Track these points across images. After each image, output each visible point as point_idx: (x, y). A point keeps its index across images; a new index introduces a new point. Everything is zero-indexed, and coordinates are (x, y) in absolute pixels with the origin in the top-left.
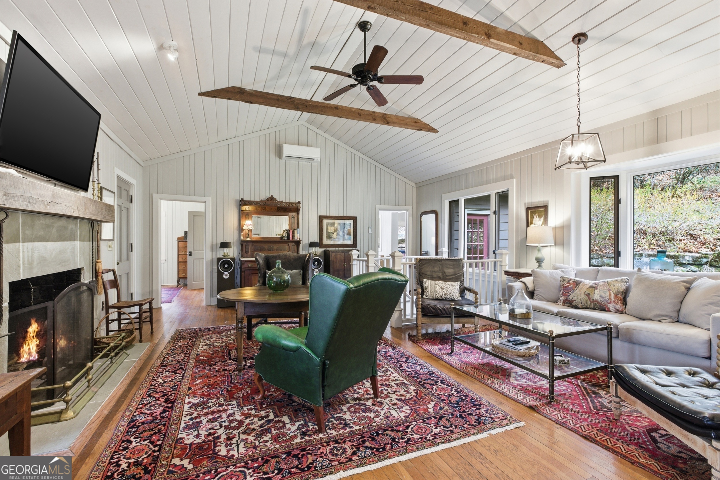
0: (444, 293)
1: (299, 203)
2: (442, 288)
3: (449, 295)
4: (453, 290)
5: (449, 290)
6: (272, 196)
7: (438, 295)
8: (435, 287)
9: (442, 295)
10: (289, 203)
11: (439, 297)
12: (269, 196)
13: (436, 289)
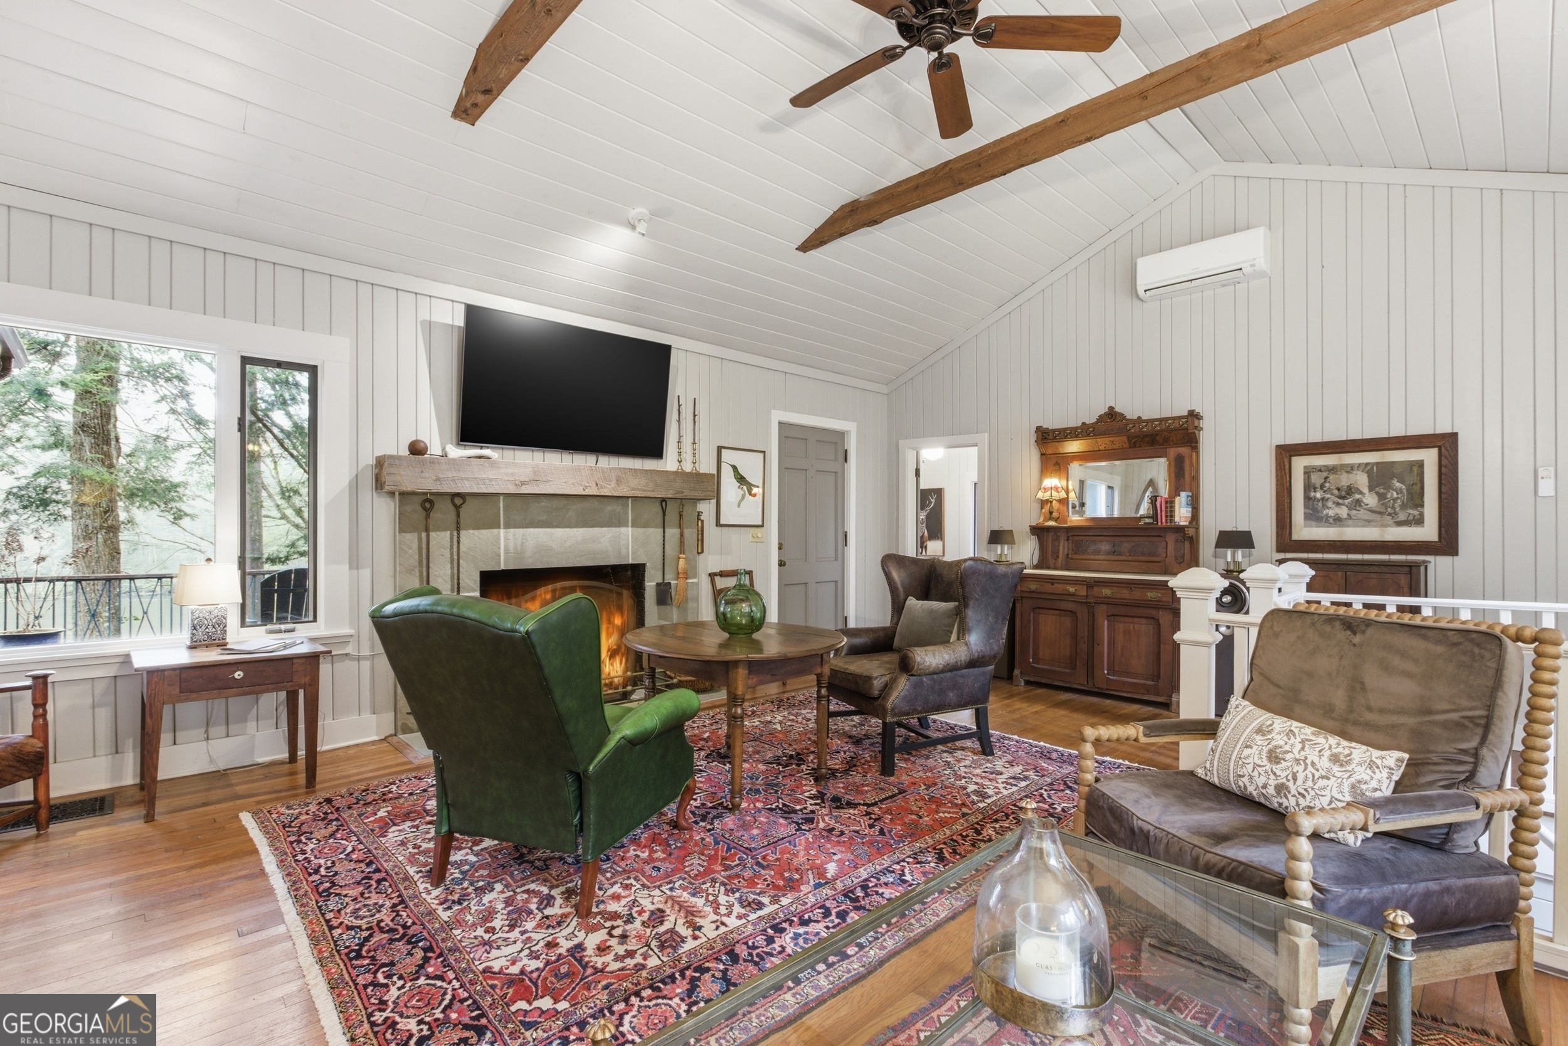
0: (1272, 782)
1: (1193, 415)
2: (1274, 757)
3: (1293, 801)
4: (1322, 783)
5: (1300, 777)
6: (1111, 408)
7: (1246, 779)
8: (1249, 738)
9: (1265, 786)
10: (1161, 420)
11: (1251, 789)
12: (1103, 410)
13: (1247, 752)
